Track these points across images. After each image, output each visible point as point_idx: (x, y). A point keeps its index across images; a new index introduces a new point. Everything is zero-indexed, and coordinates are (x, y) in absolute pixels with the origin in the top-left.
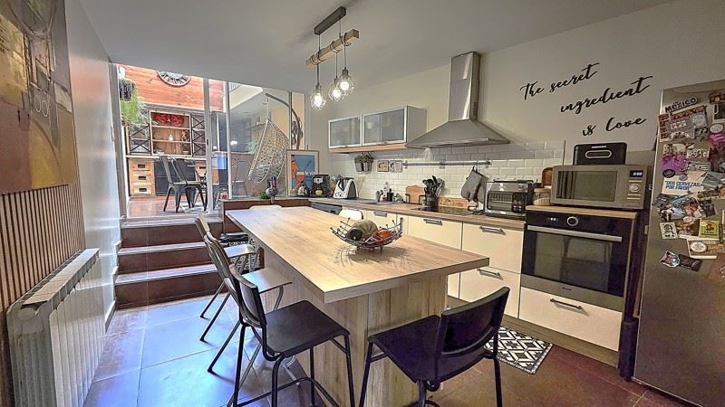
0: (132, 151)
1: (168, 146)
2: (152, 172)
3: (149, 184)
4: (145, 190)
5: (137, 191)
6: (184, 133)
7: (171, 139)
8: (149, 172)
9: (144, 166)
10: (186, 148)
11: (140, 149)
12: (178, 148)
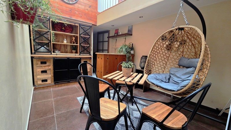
0: (36, 51)
1: (63, 47)
2: (51, 67)
3: (49, 76)
4: (46, 81)
5: (40, 82)
6: (74, 38)
7: (65, 42)
8: (50, 67)
9: (45, 63)
10: (74, 49)
11: (42, 49)
12: (69, 49)
